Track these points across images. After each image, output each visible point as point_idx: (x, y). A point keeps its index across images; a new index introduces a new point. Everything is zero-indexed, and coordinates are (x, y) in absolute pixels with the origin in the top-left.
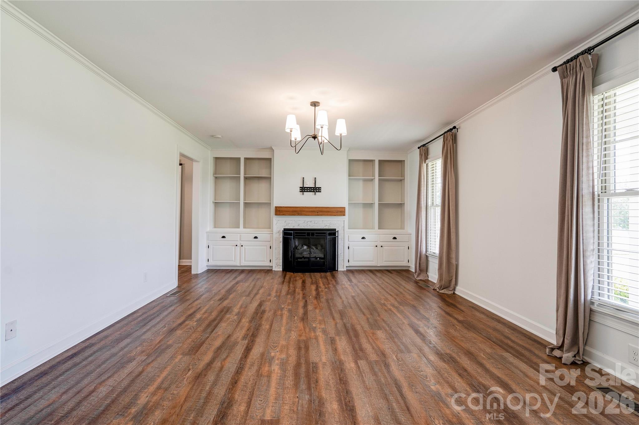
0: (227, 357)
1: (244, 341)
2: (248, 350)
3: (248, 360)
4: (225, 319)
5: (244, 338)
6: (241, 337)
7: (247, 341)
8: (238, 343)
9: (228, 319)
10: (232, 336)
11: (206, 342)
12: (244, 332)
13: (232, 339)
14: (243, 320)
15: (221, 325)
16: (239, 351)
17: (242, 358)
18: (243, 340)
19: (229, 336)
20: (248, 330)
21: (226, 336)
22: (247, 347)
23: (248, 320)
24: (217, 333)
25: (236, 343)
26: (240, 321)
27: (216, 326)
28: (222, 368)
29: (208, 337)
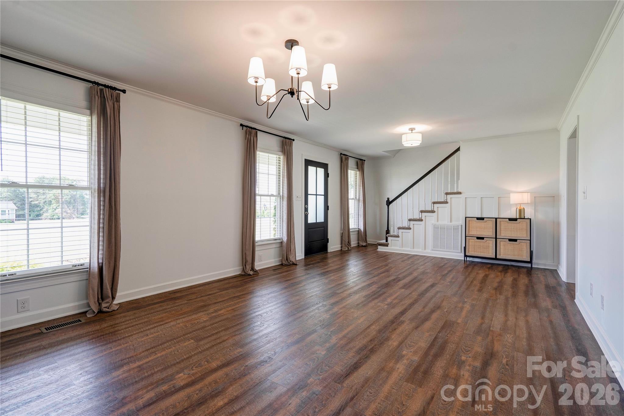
0: (420, 312)
1: (404, 319)
2: (403, 313)
3: (405, 307)
4: (421, 353)
5: (403, 322)
6: (405, 324)
7: (401, 319)
8: (409, 320)
9: (415, 353)
10: (413, 327)
11: (440, 328)
12: (400, 329)
13: (414, 324)
14: (395, 344)
15: (426, 344)
16: (410, 314)
17: (409, 309)
18: (404, 321)
19: (417, 328)
20: (395, 330)
21: (419, 329)
22: (403, 315)
23: (390, 343)
24: (430, 335)
25: (412, 320)
26: (401, 343)
27: (432, 345)
28: (424, 308)
29: (439, 332)
